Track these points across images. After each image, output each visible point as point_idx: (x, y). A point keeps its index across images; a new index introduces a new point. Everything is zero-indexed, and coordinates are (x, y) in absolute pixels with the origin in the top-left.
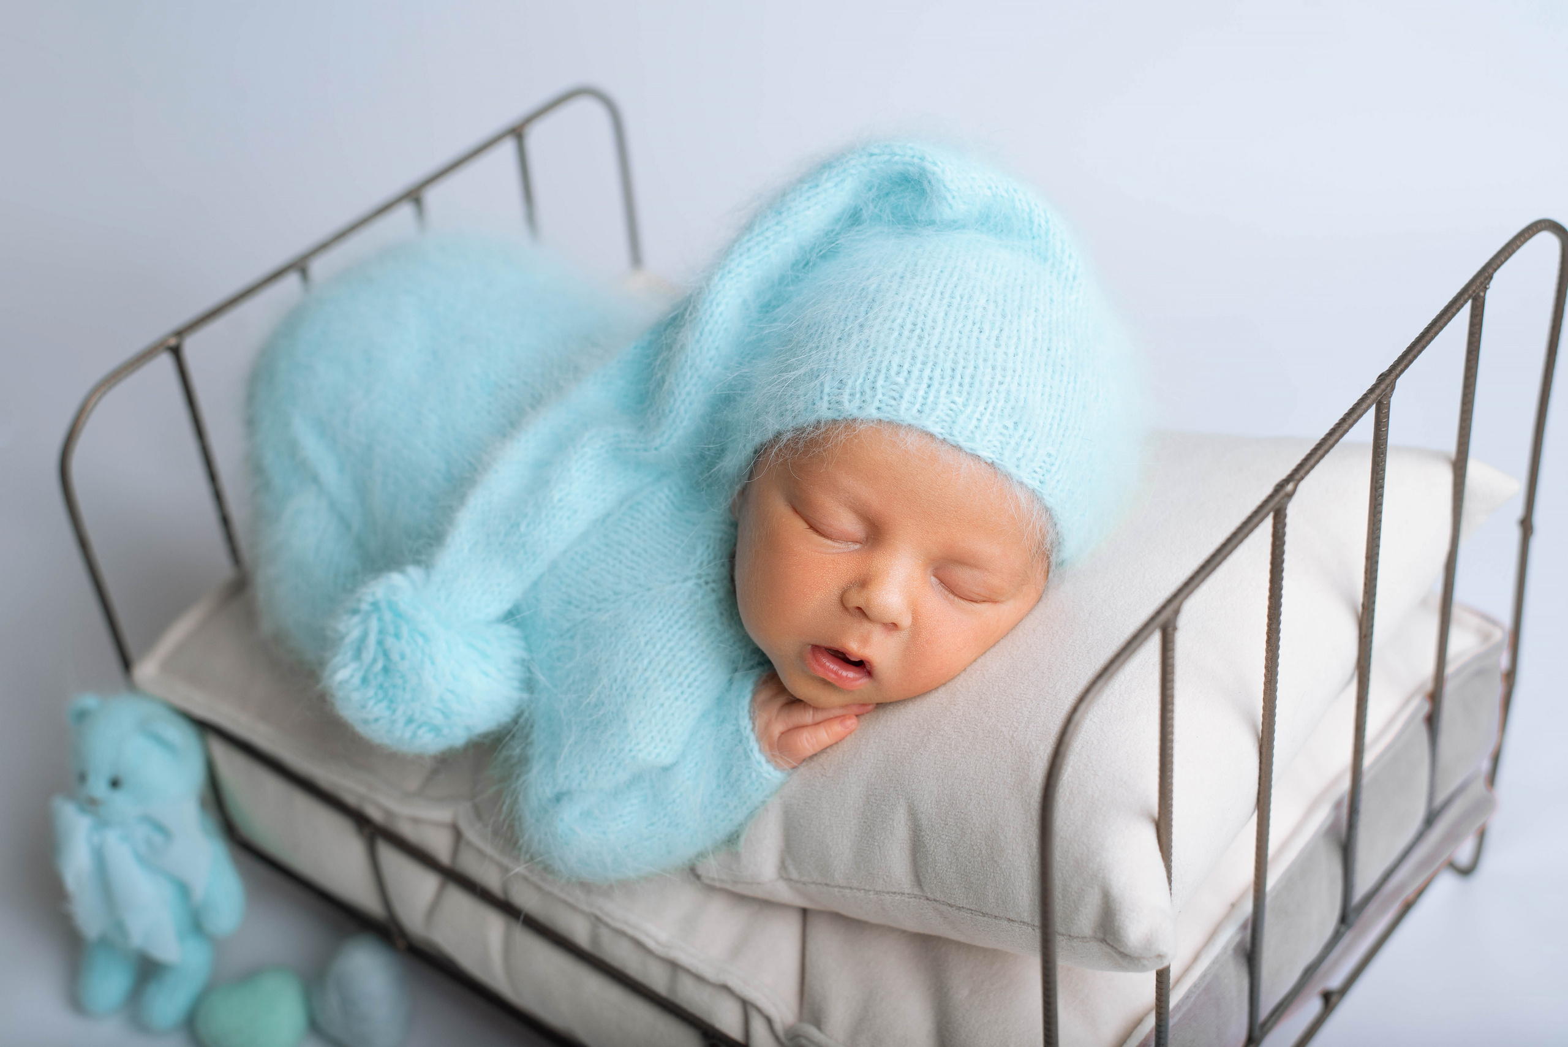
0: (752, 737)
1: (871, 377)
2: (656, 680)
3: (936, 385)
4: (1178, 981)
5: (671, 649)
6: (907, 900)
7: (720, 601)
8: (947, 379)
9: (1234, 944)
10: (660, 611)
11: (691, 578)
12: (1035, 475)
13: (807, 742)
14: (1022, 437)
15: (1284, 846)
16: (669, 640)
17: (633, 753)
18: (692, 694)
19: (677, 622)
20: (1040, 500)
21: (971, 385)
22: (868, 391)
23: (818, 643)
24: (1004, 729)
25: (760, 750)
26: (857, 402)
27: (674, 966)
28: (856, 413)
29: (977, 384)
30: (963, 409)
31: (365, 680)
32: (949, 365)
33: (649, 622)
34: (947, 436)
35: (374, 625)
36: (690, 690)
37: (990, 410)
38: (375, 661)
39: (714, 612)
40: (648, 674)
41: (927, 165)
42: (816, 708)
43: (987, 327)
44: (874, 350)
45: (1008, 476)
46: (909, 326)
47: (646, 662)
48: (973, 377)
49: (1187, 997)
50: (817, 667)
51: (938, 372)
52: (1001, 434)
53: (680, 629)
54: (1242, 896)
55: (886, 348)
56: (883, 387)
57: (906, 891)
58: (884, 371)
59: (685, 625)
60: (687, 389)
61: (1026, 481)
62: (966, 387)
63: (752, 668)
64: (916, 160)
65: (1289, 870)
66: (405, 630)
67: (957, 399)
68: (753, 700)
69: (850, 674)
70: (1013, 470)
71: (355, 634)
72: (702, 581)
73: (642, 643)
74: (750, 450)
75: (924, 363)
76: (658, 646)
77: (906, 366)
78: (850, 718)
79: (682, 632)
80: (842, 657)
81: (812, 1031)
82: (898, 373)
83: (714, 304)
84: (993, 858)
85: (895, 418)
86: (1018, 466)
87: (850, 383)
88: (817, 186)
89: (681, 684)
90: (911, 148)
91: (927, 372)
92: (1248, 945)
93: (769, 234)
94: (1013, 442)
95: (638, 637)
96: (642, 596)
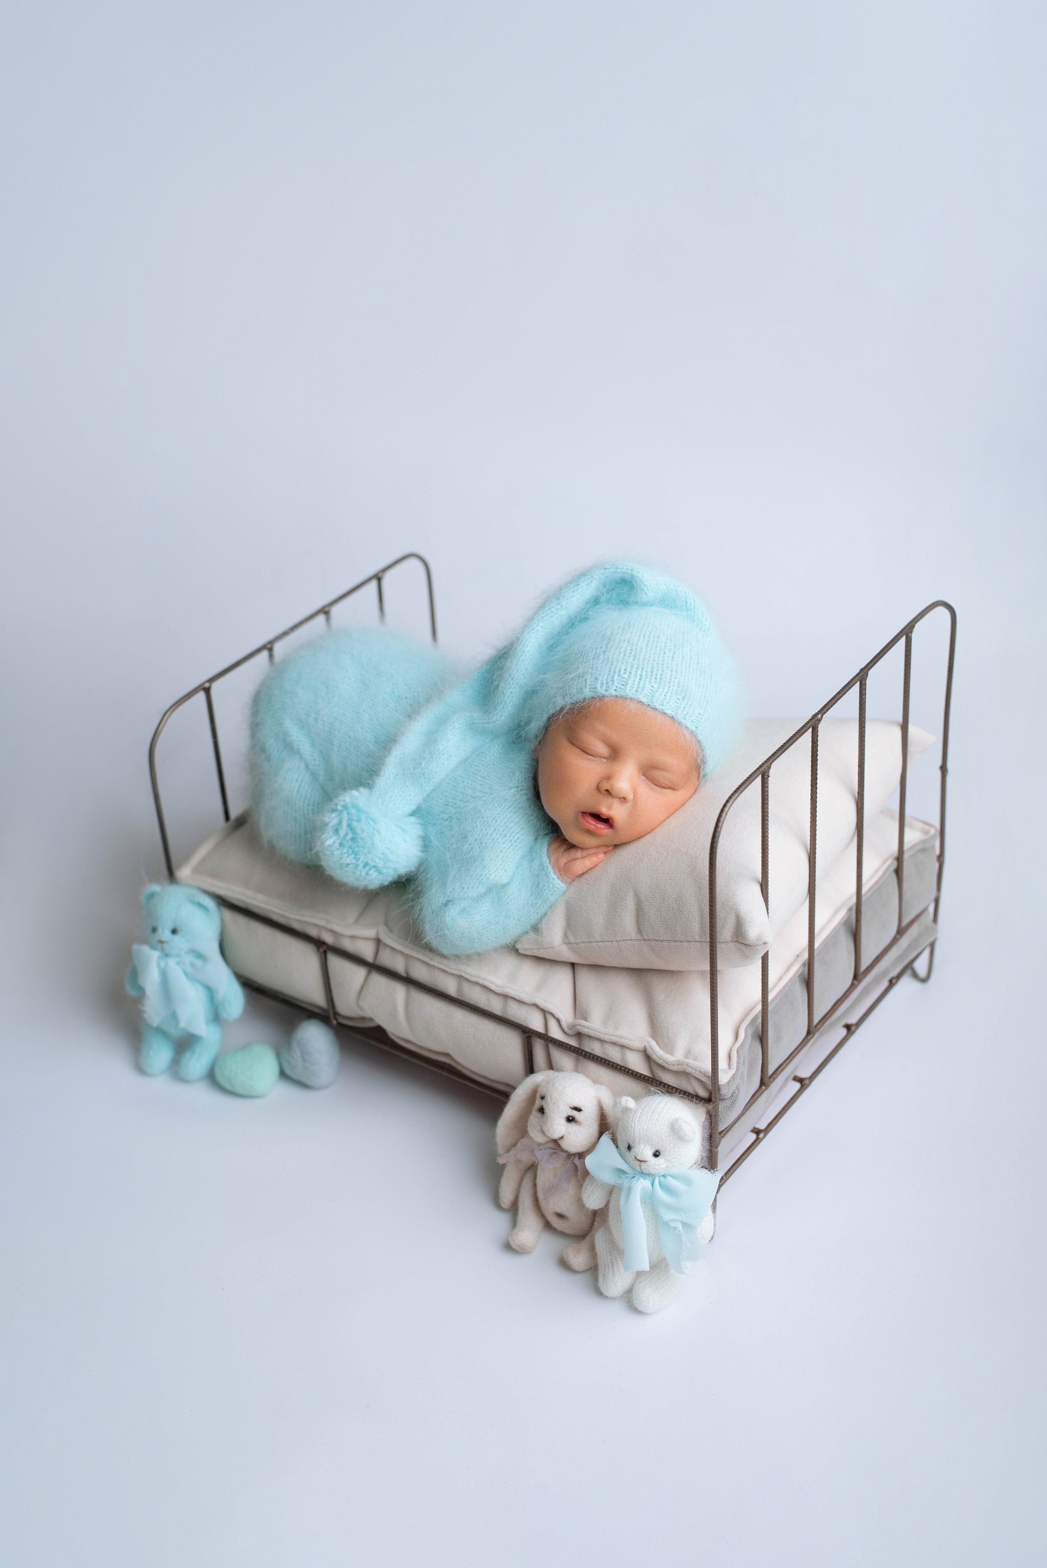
0: (550, 866)
1: (611, 675)
2: (498, 839)
3: (644, 678)
4: (771, 990)
5: (505, 823)
6: (633, 943)
7: (529, 799)
8: (649, 676)
9: (800, 973)
10: (499, 805)
11: (513, 788)
12: (693, 723)
13: (579, 866)
14: (686, 705)
15: (823, 928)
16: (504, 819)
17: (487, 876)
18: (516, 846)
19: (508, 809)
20: (695, 736)
21: (661, 678)
22: (610, 682)
23: (586, 811)
24: (682, 848)
25: (555, 873)
26: (604, 687)
27: (506, 997)
28: (604, 693)
29: (664, 678)
30: (657, 690)
31: (341, 845)
32: (649, 669)
33: (493, 810)
34: (650, 703)
35: (345, 816)
36: (516, 844)
37: (670, 691)
38: (346, 834)
39: (526, 804)
40: (494, 836)
41: (634, 573)
42: (583, 849)
43: (667, 651)
44: (612, 662)
45: (680, 723)
46: (628, 651)
47: (492, 830)
48: (661, 675)
49: (776, 996)
50: (585, 823)
51: (644, 673)
52: (676, 702)
53: (509, 813)
54: (802, 952)
55: (618, 662)
56: (617, 679)
57: (633, 938)
58: (617, 672)
59: (511, 811)
60: (511, 690)
61: (689, 726)
62: (658, 679)
63: (547, 834)
64: (629, 571)
65: (826, 939)
66: (363, 818)
67: (655, 685)
68: (548, 850)
69: (601, 826)
70: (683, 721)
71: (335, 822)
72: (520, 789)
73: (490, 820)
74: (545, 717)
75: (637, 668)
76: (499, 821)
78: (601, 854)
79: (510, 814)
80: (598, 817)
81: (583, 1022)
82: (625, 673)
83: (525, 646)
84: (680, 909)
85: (624, 694)
86: (685, 719)
87: (600, 679)
88: (578, 585)
89: (511, 841)
90: (626, 565)
91: (639, 673)
92: (807, 977)
93: (553, 610)
94: (682, 706)
95: (487, 818)
96: (488, 797)
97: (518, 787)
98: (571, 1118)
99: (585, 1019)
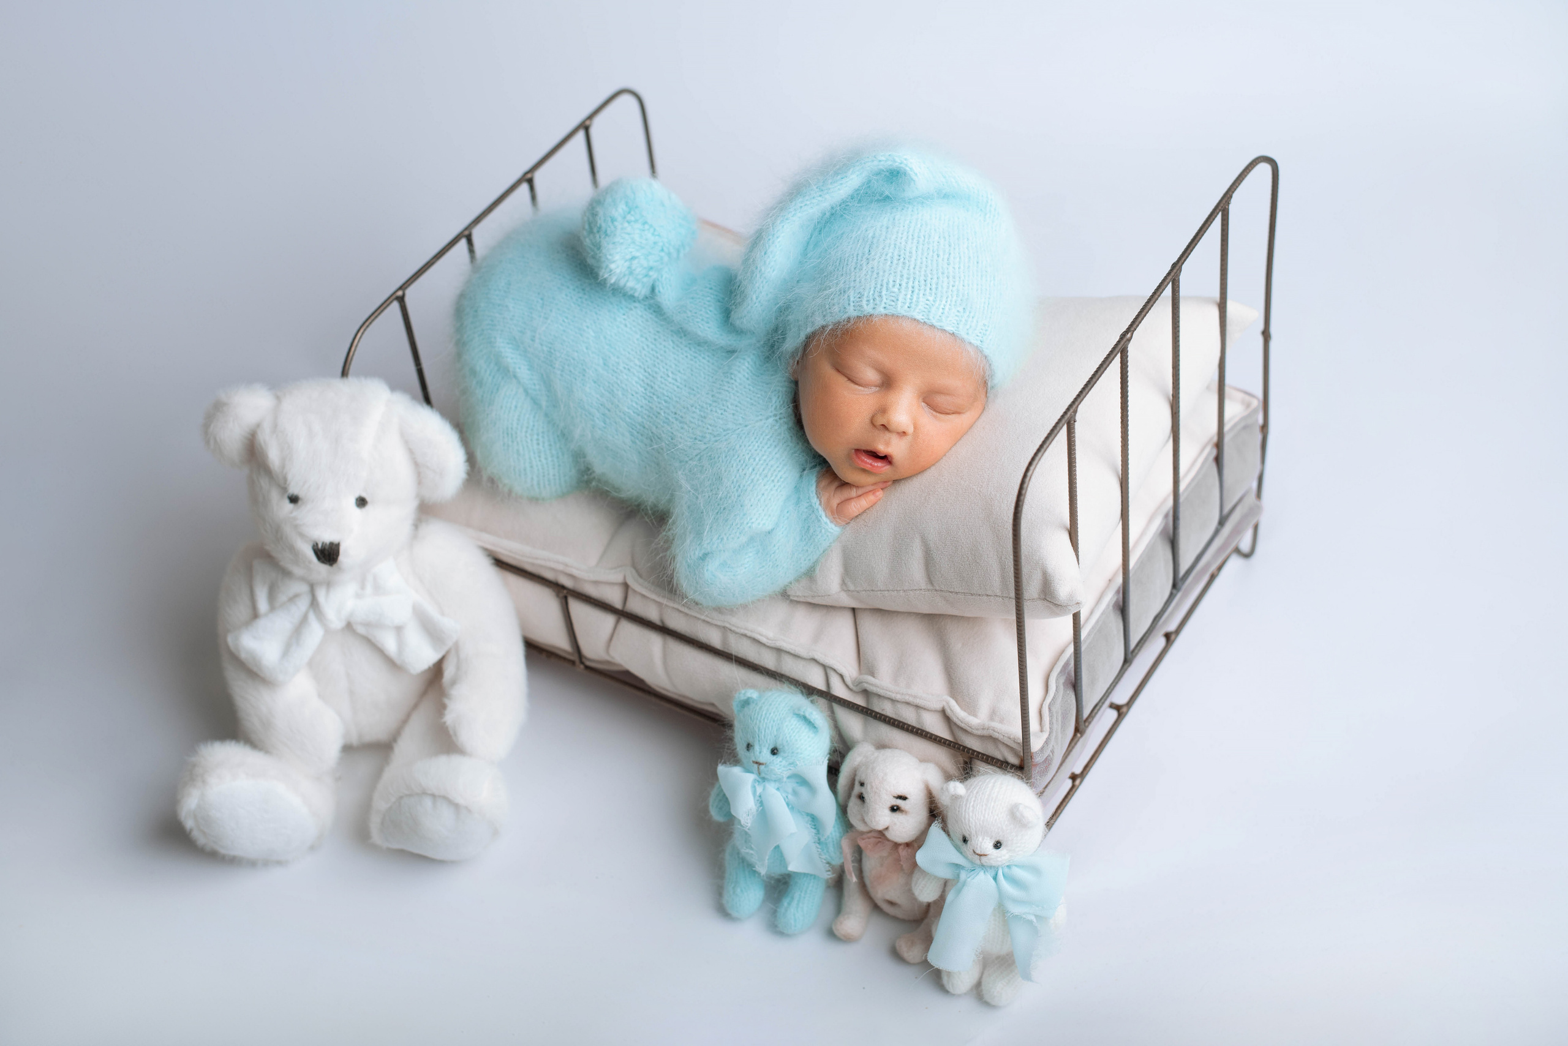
0: (820, 508)
1: (878, 289)
2: (758, 480)
3: (916, 291)
4: (1085, 620)
5: (765, 460)
6: (923, 593)
7: (789, 429)
8: (923, 287)
9: (1113, 602)
10: (755, 439)
11: (771, 417)
12: (977, 337)
13: (854, 508)
14: (968, 316)
15: (1138, 542)
16: (763, 455)
17: (749, 525)
18: (780, 486)
19: (766, 444)
20: (981, 352)
21: (937, 288)
22: (877, 298)
23: (859, 448)
25: (826, 516)
26: (872, 305)
27: (778, 651)
28: (871, 311)
29: (940, 288)
30: (933, 303)
32: (922, 278)
33: (749, 446)
34: (926, 320)
36: (779, 484)
37: (949, 302)
39: (788, 436)
40: (752, 477)
42: (857, 487)
43: (941, 253)
44: (878, 274)
45: (963, 340)
46: (896, 257)
47: (751, 469)
48: (937, 284)
49: (1089, 634)
50: (859, 463)
51: (916, 283)
52: (956, 316)
53: (768, 448)
54: (1116, 576)
55: (884, 271)
56: (886, 295)
57: (922, 588)
58: (885, 285)
59: (771, 445)
61: (973, 341)
62: (934, 290)
63: (815, 466)
65: (1142, 554)
67: (929, 298)
68: (817, 487)
69: (879, 464)
70: (965, 336)
72: (778, 417)
73: (747, 459)
75: (908, 279)
76: (757, 459)
77: (898, 282)
78: (878, 491)
79: (770, 450)
80: (875, 455)
81: (870, 678)
82: (894, 286)
84: (976, 561)
85: (895, 313)
86: (968, 334)
87: (866, 294)
89: (773, 481)
91: (911, 284)
92: (1121, 604)
94: (963, 320)
95: (744, 455)
96: (742, 430)
97: (775, 415)
98: (895, 808)
99: (873, 674)
